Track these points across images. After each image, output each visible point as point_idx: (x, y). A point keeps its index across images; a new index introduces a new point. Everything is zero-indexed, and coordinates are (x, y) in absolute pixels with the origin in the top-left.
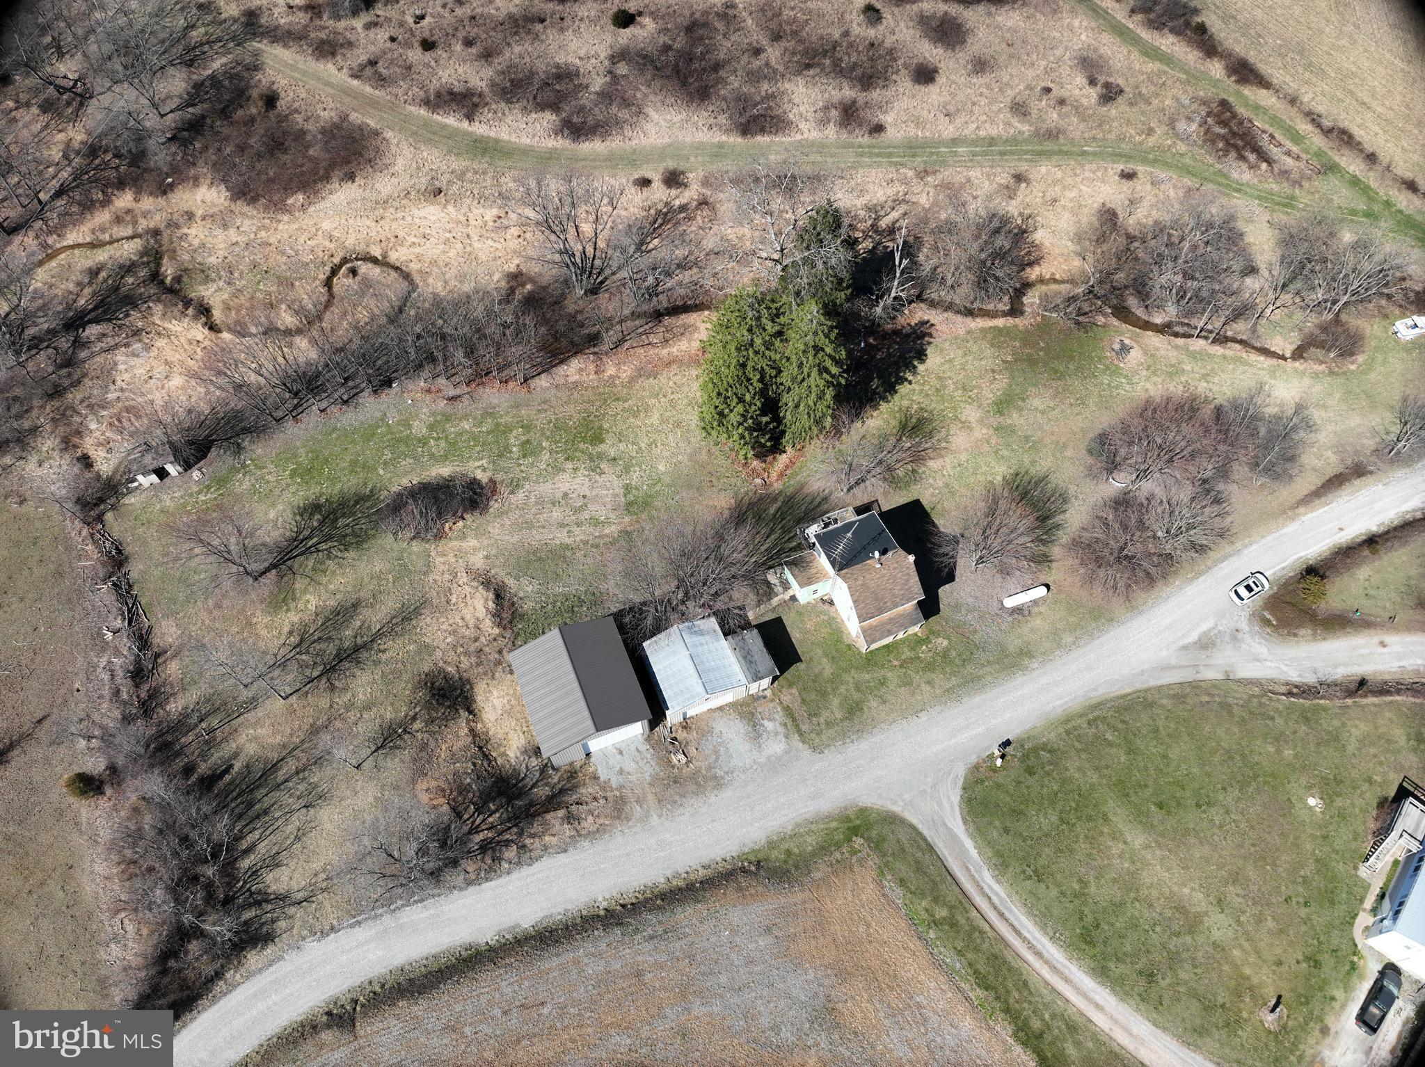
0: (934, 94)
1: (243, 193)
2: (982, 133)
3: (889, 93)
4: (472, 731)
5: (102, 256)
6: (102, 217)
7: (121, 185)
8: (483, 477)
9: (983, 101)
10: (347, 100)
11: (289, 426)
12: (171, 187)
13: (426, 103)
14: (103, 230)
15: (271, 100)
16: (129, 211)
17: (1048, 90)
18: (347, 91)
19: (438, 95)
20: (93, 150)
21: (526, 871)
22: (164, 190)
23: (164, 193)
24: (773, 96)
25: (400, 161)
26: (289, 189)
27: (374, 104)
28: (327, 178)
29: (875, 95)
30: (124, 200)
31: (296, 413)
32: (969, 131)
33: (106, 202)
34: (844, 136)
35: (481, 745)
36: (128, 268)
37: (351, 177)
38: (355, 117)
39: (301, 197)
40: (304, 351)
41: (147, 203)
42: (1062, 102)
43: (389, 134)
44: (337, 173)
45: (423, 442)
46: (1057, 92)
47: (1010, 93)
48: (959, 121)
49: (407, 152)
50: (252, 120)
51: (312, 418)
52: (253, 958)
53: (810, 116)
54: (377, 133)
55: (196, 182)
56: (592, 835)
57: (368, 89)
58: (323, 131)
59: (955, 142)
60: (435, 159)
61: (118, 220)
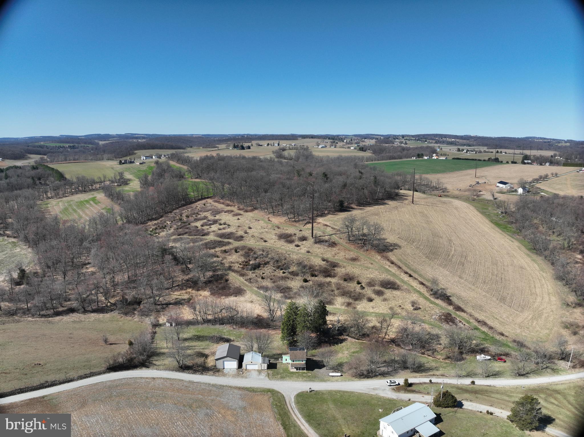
0: (371, 304)
1: (212, 294)
2: (380, 312)
3: (360, 302)
4: (204, 360)
5: (180, 297)
6: (184, 292)
7: (190, 287)
8: (232, 339)
9: (383, 306)
10: (242, 284)
11: (200, 326)
12: (200, 290)
13: (258, 288)
14: (182, 294)
15: (227, 280)
16: (189, 292)
17: (401, 306)
18: (243, 283)
19: (261, 287)
20: (188, 280)
21: (201, 376)
22: (198, 290)
23: (198, 291)
24: (333, 299)
25: (247, 296)
26: (222, 295)
27: (247, 286)
28: (231, 295)
29: (357, 302)
30: (190, 290)
31: (202, 324)
32: (377, 311)
33: (186, 289)
34: (346, 308)
35: (205, 363)
36: (184, 300)
37: (236, 296)
38: (242, 287)
39: (224, 297)
40: (210, 317)
41: (194, 292)
42: (403, 309)
43: (247, 291)
44: (234, 295)
45: (225, 333)
46: (402, 306)
47: (390, 306)
48: (375, 309)
49: (250, 295)
50: (221, 283)
51: (205, 325)
52: (144, 368)
53: (340, 304)
54: (245, 290)
55: (205, 291)
56: (216, 376)
57: (247, 283)
58: (235, 288)
59: (372, 313)
60: (254, 297)
61: (186, 293)
